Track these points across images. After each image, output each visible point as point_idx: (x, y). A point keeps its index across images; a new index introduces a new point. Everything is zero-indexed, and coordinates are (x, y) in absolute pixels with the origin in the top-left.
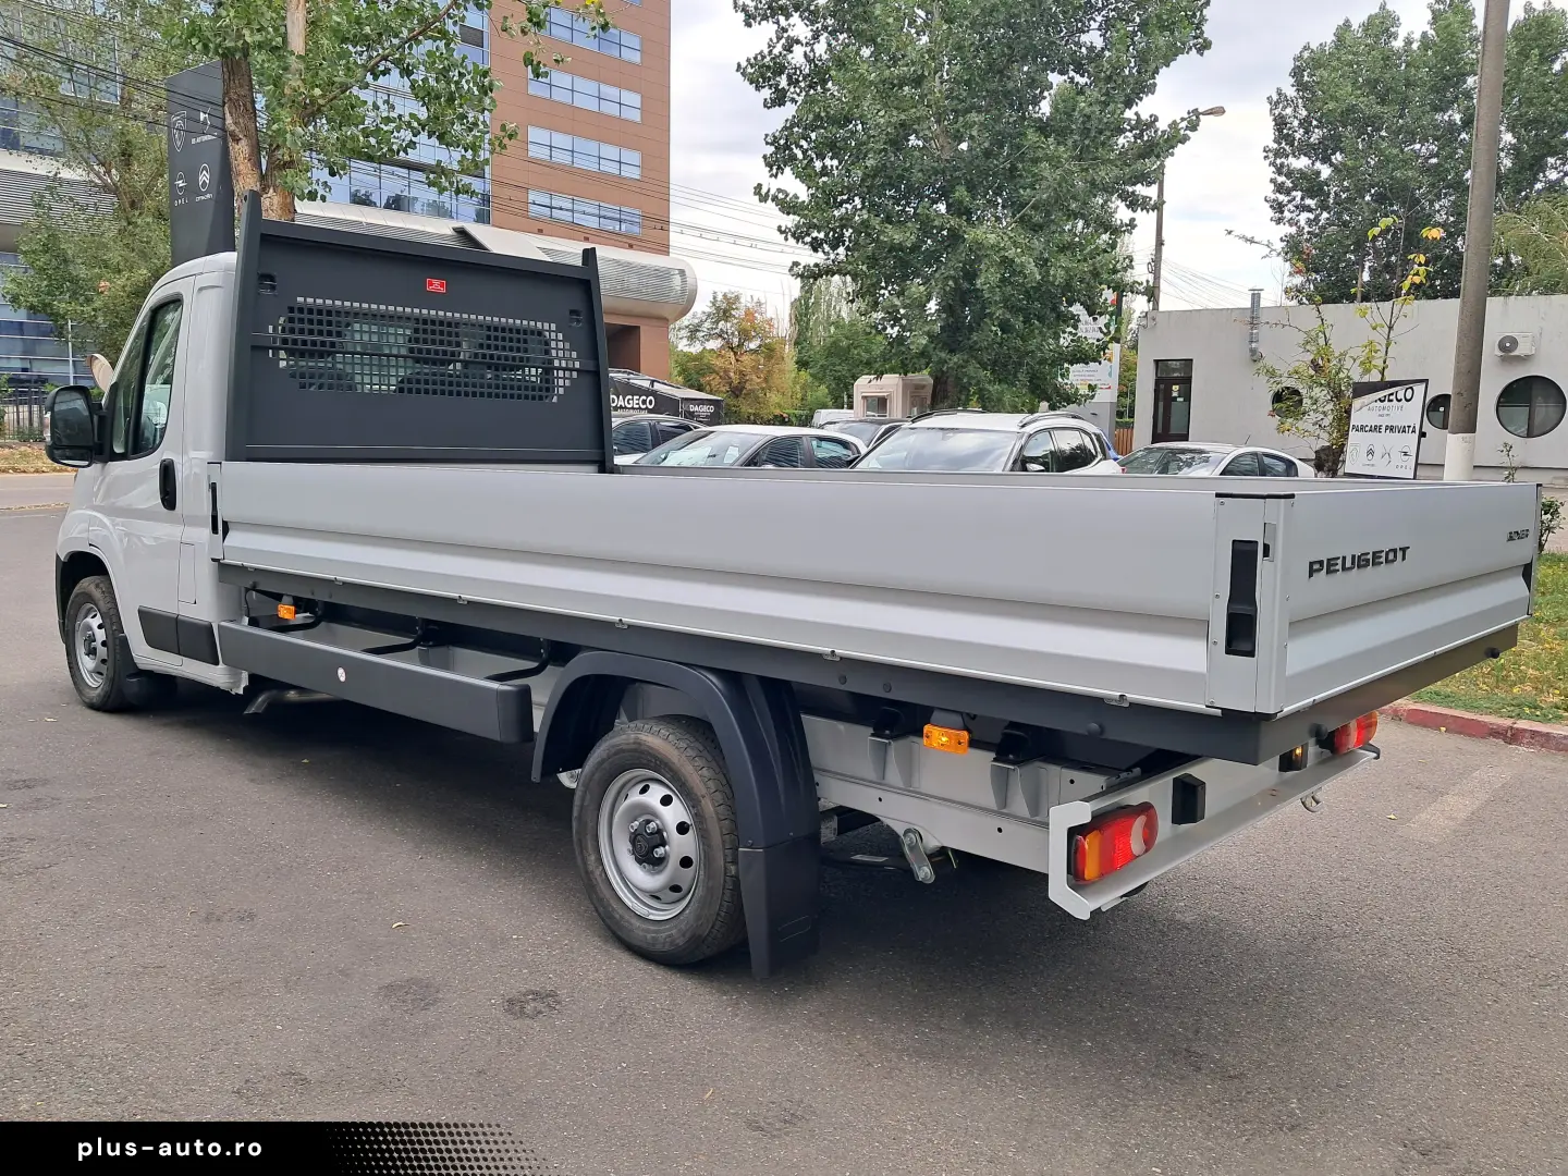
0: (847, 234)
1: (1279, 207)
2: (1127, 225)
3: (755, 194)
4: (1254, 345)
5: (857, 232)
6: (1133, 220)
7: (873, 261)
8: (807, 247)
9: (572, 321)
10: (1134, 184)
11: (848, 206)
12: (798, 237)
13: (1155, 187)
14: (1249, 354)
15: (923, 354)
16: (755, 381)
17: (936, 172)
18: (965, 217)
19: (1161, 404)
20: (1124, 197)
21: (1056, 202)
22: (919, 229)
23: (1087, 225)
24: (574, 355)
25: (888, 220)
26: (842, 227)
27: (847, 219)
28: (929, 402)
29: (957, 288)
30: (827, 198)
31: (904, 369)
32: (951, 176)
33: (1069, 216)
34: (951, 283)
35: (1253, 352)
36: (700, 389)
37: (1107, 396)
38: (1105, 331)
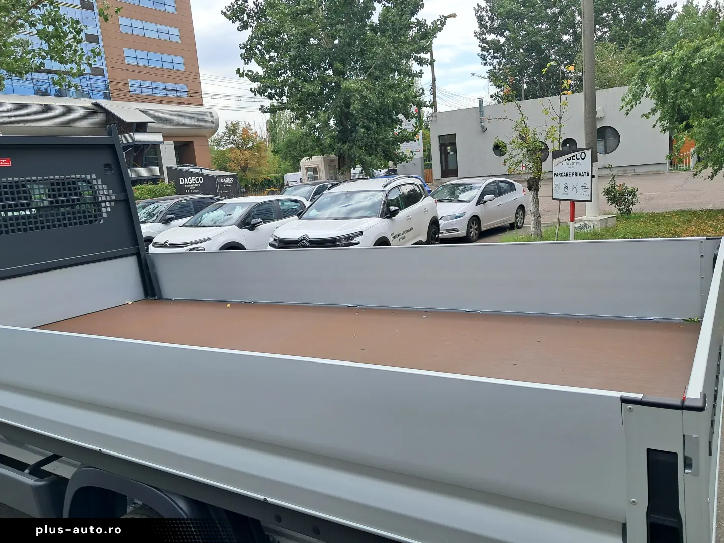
0: (286, 89)
1: (484, 58)
2: (419, 73)
3: (237, 73)
4: (482, 124)
5: (290, 88)
6: (421, 71)
7: (301, 101)
8: (267, 97)
9: (106, 170)
10: (420, 53)
11: (284, 75)
12: (261, 93)
13: (429, 54)
14: (480, 128)
15: (330, 145)
16: (253, 163)
17: (325, 56)
18: (341, 76)
19: (443, 156)
20: (416, 59)
21: (384, 65)
22: (321, 84)
23: (400, 74)
24: (111, 191)
25: (305, 80)
26: (283, 86)
27: (285, 82)
28: (337, 167)
29: (342, 112)
30: (272, 73)
31: (322, 153)
32: (333, 56)
33: (391, 71)
34: (338, 109)
35: (482, 127)
36: (225, 170)
37: (419, 155)
38: (415, 126)
